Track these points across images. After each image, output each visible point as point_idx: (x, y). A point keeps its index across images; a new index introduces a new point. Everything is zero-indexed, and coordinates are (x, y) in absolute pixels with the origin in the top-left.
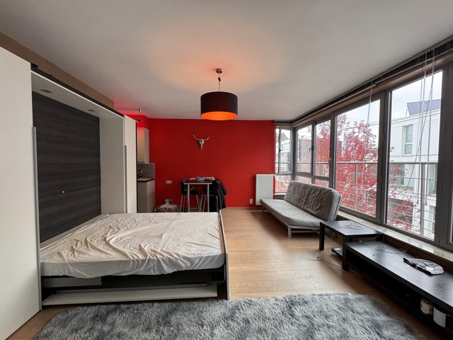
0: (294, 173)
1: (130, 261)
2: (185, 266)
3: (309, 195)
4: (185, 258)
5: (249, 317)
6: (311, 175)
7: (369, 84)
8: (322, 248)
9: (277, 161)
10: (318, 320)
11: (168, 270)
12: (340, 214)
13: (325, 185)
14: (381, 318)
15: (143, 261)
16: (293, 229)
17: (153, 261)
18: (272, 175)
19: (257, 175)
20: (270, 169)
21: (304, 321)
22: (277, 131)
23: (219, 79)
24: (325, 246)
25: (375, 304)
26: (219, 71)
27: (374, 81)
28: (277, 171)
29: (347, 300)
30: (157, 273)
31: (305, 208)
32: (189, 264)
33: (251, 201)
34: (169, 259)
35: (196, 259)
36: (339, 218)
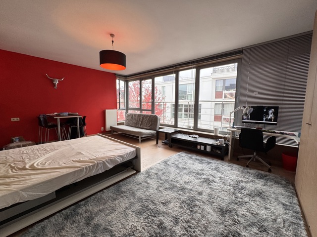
0: (127, 109)
1: (83, 169)
2: (120, 161)
3: (143, 120)
4: (119, 156)
5: (156, 172)
6: (140, 109)
7: (173, 67)
8: (157, 143)
9: (118, 101)
10: (177, 163)
11: (110, 166)
12: (160, 126)
13: (149, 113)
14: (190, 155)
15: (93, 166)
16: (142, 138)
17: (101, 163)
18: (116, 110)
19: (106, 110)
20: (114, 106)
21: (173, 165)
22: (117, 81)
23: (113, 42)
24: (159, 142)
25: (186, 153)
26: (112, 35)
27: (175, 66)
28: (118, 108)
29: (179, 155)
30: (103, 171)
31: (141, 127)
32: (122, 159)
33: (102, 129)
34: (110, 159)
35: (125, 155)
36: (160, 128)
